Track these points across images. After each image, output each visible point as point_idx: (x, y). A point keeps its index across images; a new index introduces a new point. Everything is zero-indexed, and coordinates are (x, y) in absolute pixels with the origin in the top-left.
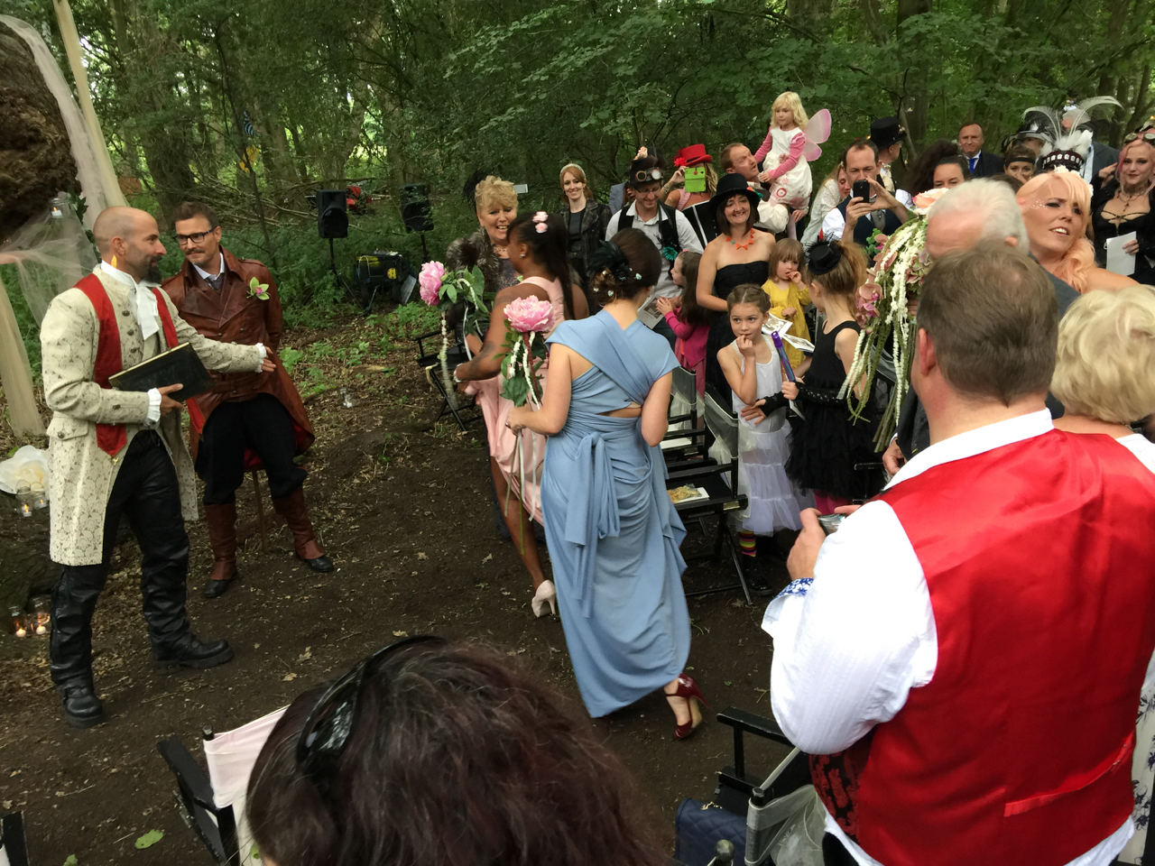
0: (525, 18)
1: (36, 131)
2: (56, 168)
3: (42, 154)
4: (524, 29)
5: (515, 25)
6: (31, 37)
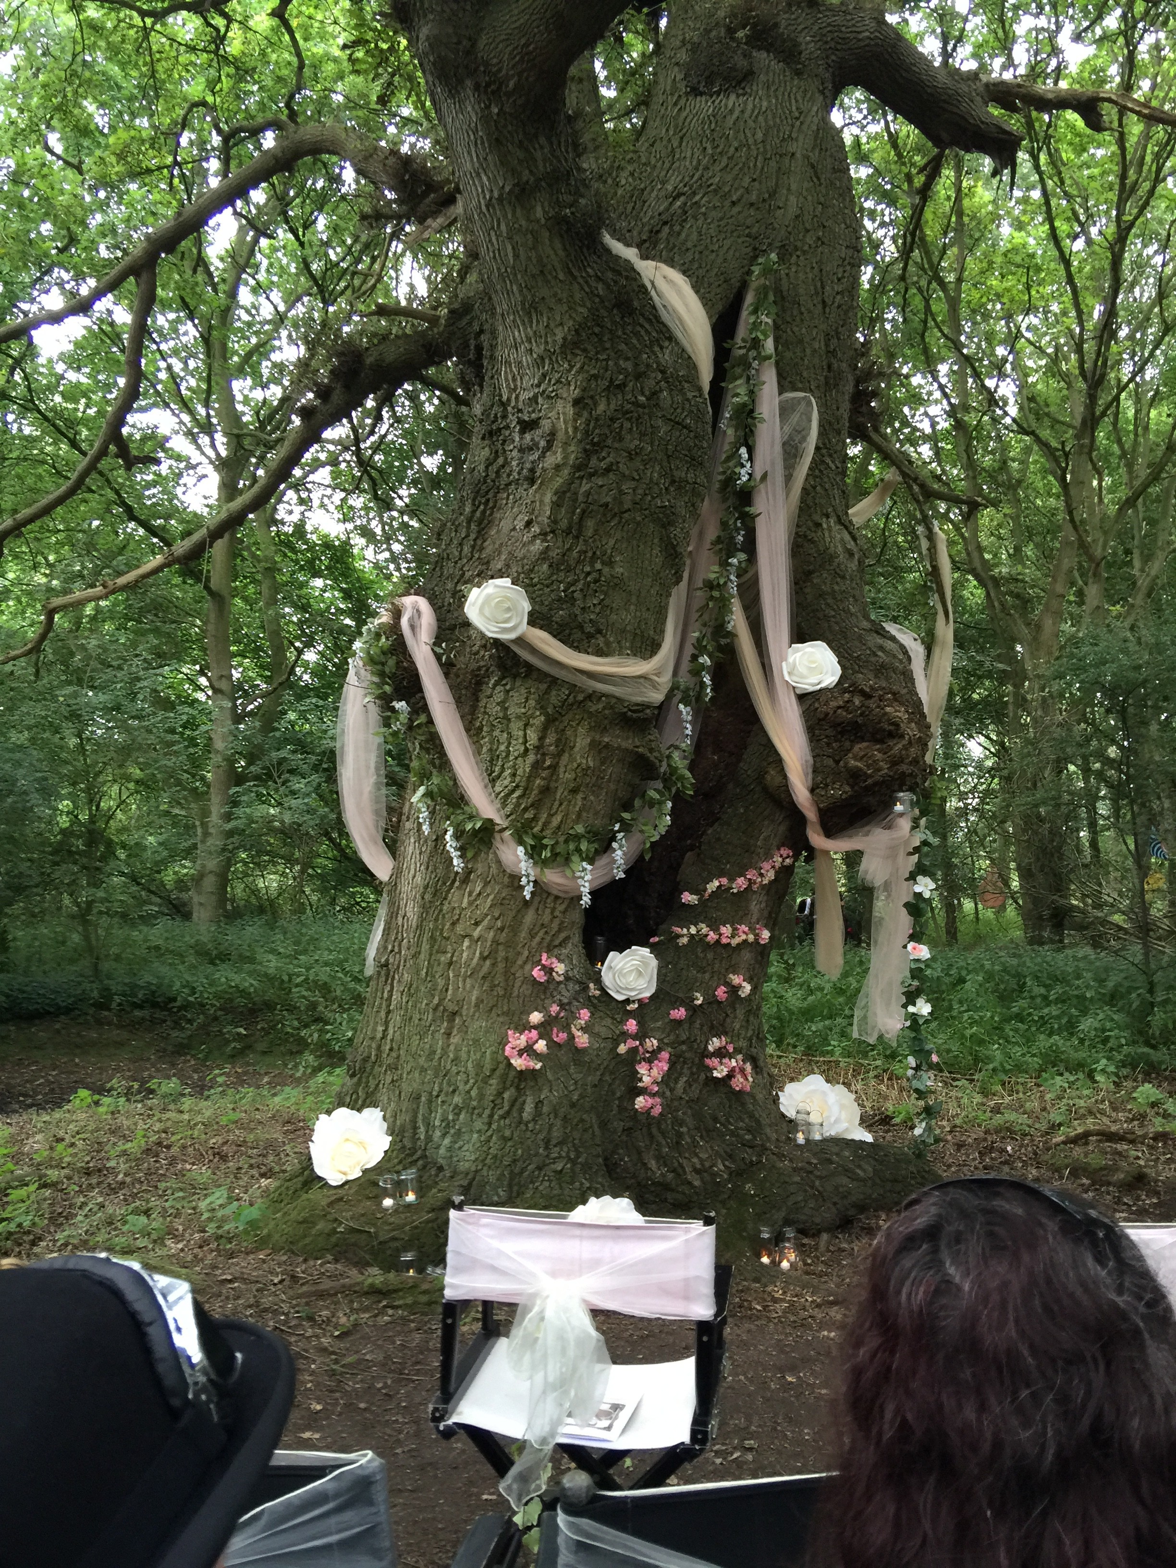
1: (897, 725)
2: (908, 766)
3: (897, 747)
6: (912, 645)
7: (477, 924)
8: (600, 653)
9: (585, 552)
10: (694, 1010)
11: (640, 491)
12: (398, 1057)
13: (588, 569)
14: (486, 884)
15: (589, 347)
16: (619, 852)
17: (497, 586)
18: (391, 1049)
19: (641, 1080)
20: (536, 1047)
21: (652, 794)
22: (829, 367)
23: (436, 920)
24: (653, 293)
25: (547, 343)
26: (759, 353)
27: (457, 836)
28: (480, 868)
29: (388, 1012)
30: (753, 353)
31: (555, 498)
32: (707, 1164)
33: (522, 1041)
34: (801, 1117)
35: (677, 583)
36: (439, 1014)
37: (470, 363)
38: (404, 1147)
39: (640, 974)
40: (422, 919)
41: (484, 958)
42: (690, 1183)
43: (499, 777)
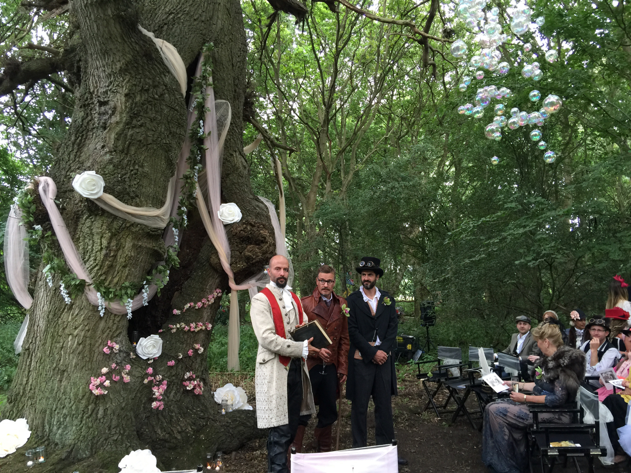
0: (489, 216)
1: (265, 238)
3: (265, 247)
4: (487, 221)
6: (270, 206)
7: (76, 328)
8: (137, 205)
9: (130, 161)
10: (178, 361)
11: (156, 136)
12: (35, 393)
13: (131, 168)
14: (81, 310)
15: (132, 72)
16: (145, 294)
17: (88, 174)
18: (31, 389)
19: (154, 394)
20: (105, 384)
21: (160, 267)
22: (235, 91)
23: (55, 327)
24: (161, 53)
25: (112, 68)
26: (206, 82)
27: (67, 287)
28: (78, 303)
29: (29, 371)
30: (204, 82)
31: (116, 137)
32: (184, 429)
33: (98, 381)
34: (224, 402)
35: (172, 176)
36: (56, 371)
37: (74, 74)
38: (38, 435)
39: (154, 347)
40: (47, 327)
41: (79, 344)
42: (176, 438)
43: (88, 260)
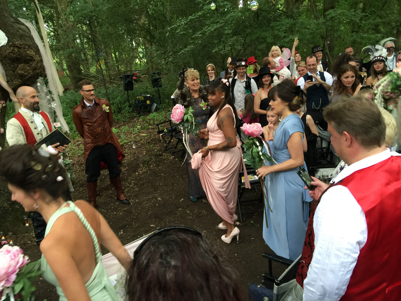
0: (194, 15)
1: (32, 57)
2: (38, 69)
3: (34, 64)
4: (193, 19)
5: (190, 17)
6: (30, 26)
